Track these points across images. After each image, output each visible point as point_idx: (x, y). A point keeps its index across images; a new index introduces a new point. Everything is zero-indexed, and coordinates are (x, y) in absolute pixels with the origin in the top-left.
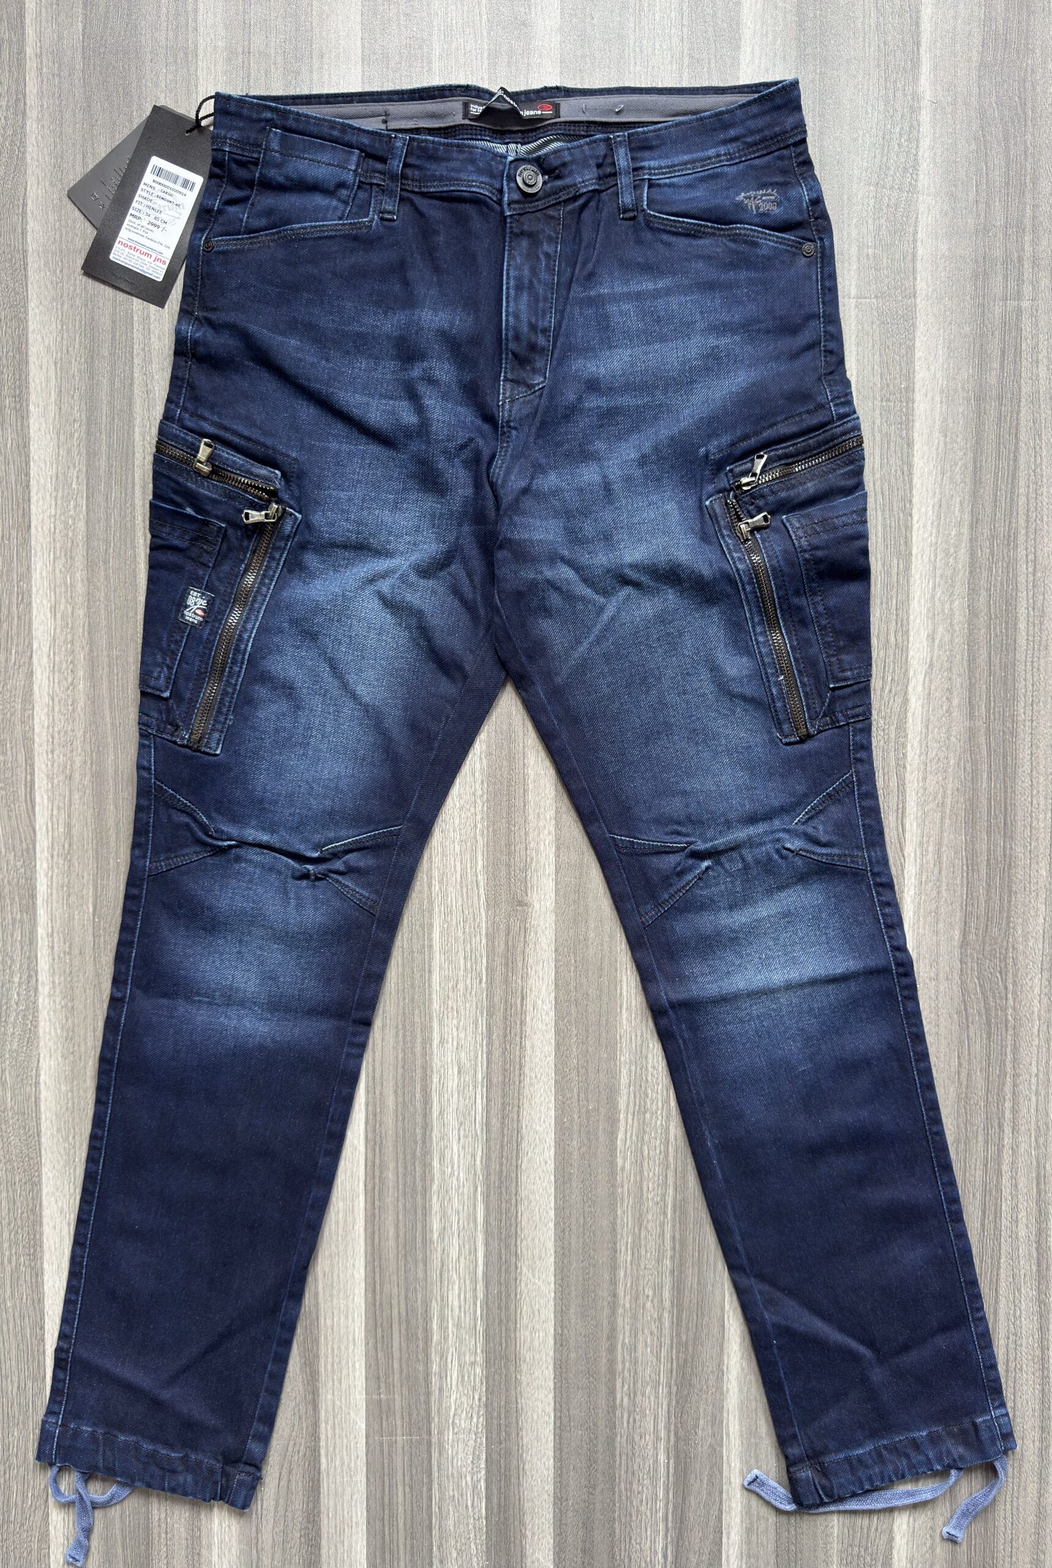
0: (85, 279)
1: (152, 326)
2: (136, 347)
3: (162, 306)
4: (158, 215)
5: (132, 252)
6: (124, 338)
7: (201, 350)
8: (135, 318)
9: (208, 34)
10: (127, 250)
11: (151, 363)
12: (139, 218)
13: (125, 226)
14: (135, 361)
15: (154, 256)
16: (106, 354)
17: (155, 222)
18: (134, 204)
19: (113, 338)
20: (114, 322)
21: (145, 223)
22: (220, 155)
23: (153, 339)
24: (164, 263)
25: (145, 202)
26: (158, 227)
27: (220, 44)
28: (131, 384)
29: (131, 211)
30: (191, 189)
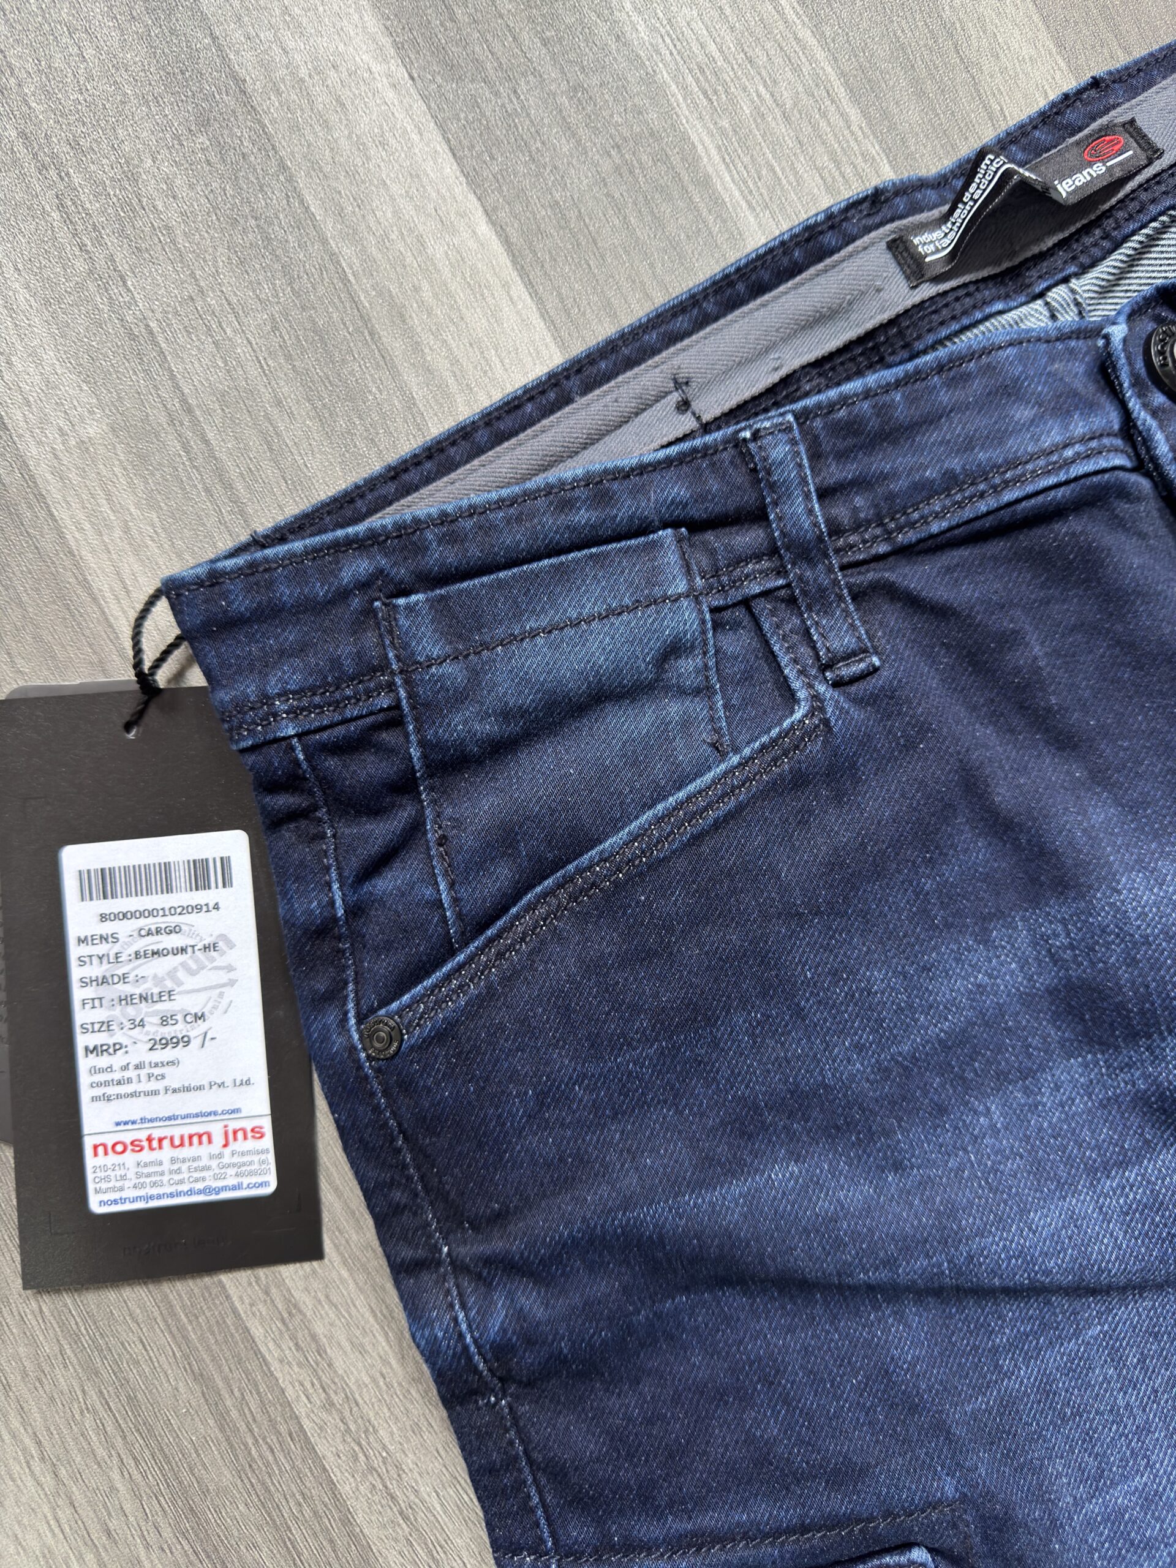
0: (48, 1303)
1: (320, 1329)
2: (301, 1410)
3: (315, 1252)
4: (164, 1007)
5: (146, 1156)
6: (253, 1404)
7: (528, 1360)
8: (257, 1331)
9: (44, 420)
10: (130, 1158)
11: (369, 1429)
12: (117, 1047)
13: (86, 1094)
14: (322, 1448)
15: (217, 1130)
16: (227, 1477)
17: (168, 1031)
18: (81, 1016)
19: (223, 1421)
20: (200, 1378)
21: (140, 1053)
22: (275, 757)
23: (339, 1364)
24: (257, 1133)
25: (110, 992)
26: (186, 1041)
27: (93, 430)
28: (347, 1521)
29: (82, 1041)
30: (227, 882)
